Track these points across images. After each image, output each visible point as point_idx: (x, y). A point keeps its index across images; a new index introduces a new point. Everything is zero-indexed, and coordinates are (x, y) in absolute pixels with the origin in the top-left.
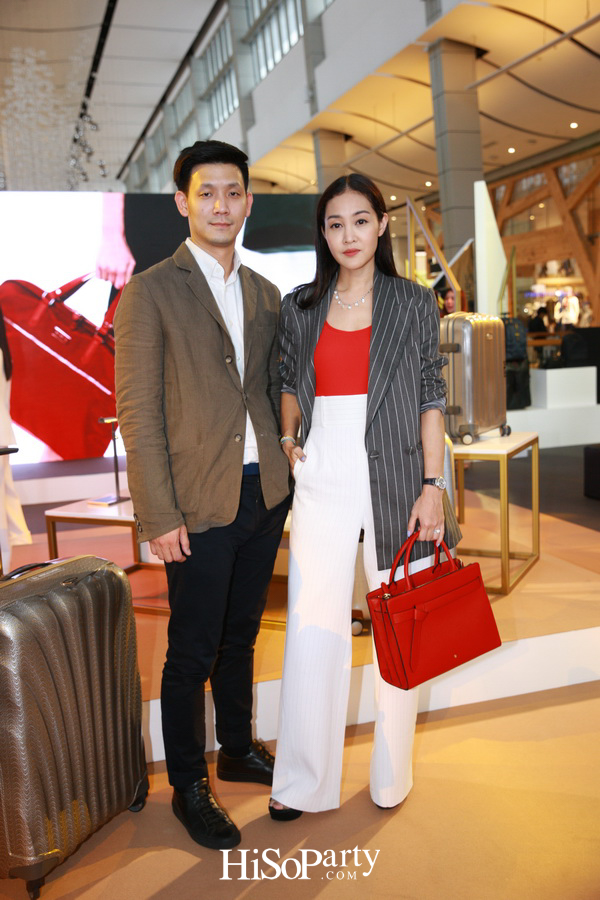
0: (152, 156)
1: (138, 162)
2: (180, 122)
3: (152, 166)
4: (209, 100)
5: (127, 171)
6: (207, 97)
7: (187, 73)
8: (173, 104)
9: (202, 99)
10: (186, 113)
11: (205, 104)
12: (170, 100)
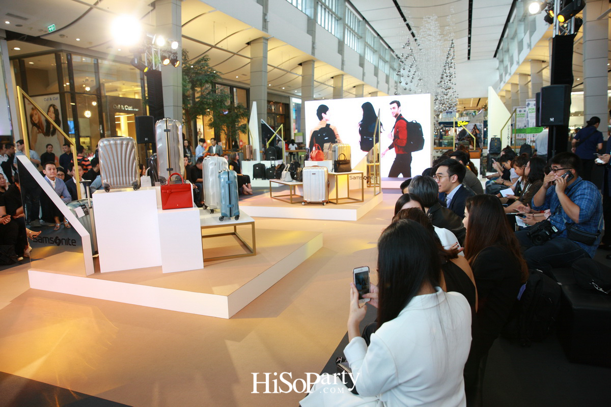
3: (505, 52)
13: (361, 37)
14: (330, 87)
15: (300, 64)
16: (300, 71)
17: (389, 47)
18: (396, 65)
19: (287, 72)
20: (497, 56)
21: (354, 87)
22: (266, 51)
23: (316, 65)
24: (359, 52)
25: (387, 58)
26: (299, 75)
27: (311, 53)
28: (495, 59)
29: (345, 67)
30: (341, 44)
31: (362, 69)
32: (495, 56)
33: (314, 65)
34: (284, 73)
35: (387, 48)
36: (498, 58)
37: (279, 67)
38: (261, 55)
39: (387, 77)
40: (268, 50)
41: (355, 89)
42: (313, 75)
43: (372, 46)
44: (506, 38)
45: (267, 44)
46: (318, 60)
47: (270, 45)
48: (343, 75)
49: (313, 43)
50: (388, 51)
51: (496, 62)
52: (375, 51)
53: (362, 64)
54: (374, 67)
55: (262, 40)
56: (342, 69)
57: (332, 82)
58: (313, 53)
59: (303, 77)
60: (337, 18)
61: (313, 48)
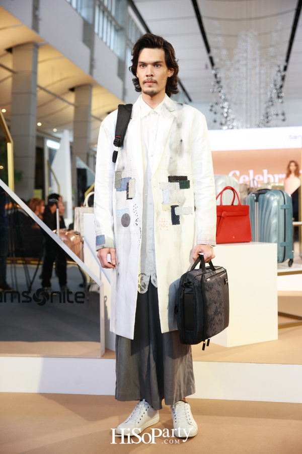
15: (72, 90)
16: (71, 97)
19: (57, 96)
22: (35, 63)
23: (95, 91)
26: (70, 104)
34: (51, 97)
37: (49, 88)
38: (29, 68)
40: (39, 61)
42: (89, 107)
45: (37, 53)
46: (98, 85)
47: (42, 55)
49: (92, 60)
55: (31, 47)
58: (91, 73)
59: (77, 107)
60: (117, 28)
61: (92, 66)
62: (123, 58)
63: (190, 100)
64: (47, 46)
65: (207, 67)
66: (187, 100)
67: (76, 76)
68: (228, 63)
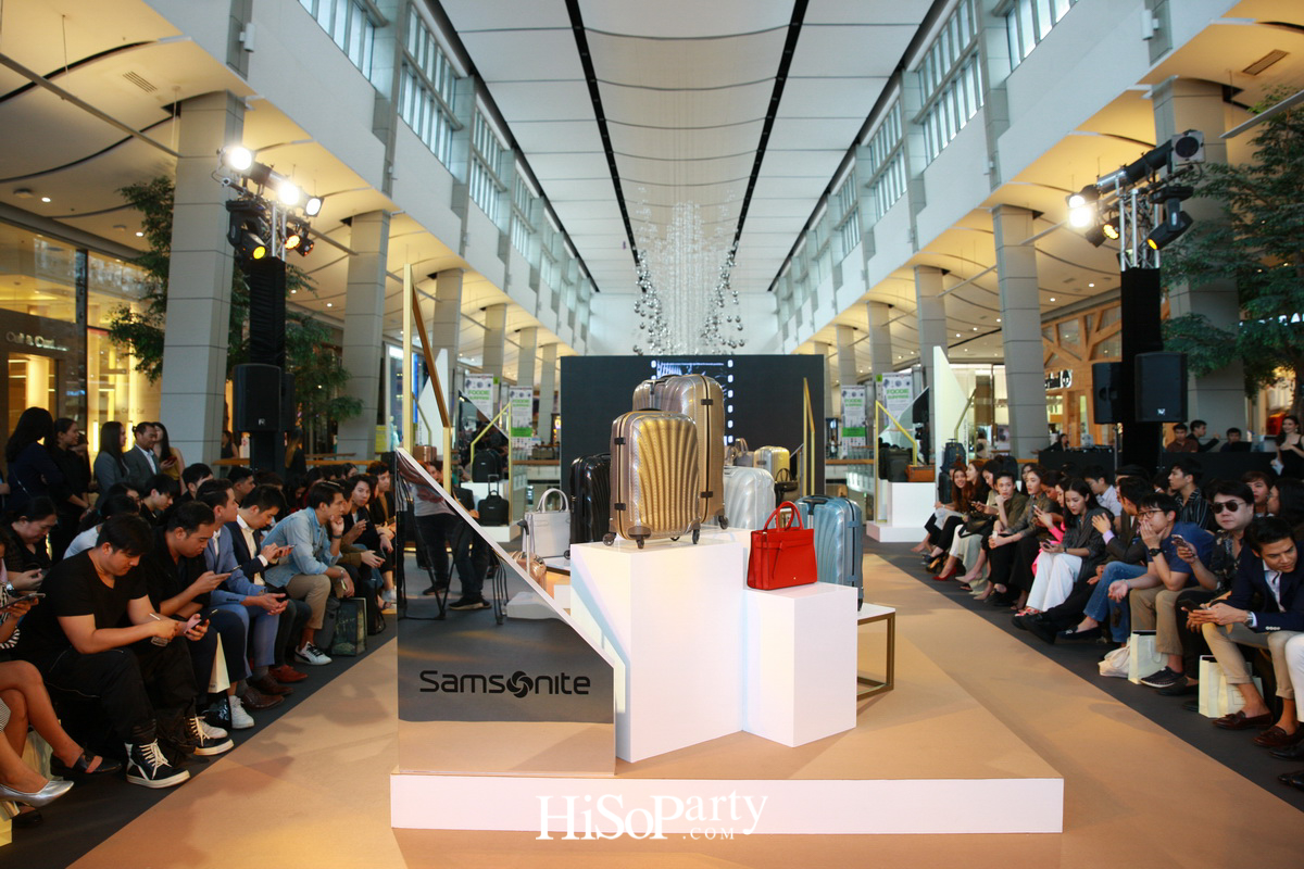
0: (797, 274)
1: (786, 276)
2: (820, 247)
3: (797, 282)
4: (842, 231)
5: (777, 285)
6: (842, 227)
7: (824, 208)
8: (815, 231)
9: (836, 229)
10: (825, 240)
11: (840, 234)
12: (812, 227)
13: (535, 231)
14: (477, 327)
15: (433, 276)
16: (432, 287)
17: (577, 255)
18: (583, 294)
20: (774, 289)
21: (517, 331)
22: (385, 239)
23: (466, 279)
24: (530, 260)
25: (572, 276)
27: (458, 251)
28: (771, 294)
29: (509, 287)
30: (504, 242)
31: (534, 294)
32: (770, 289)
33: (461, 278)
35: (572, 255)
36: (776, 293)
37: (396, 274)
38: (376, 248)
39: (572, 315)
40: (390, 235)
41: (518, 334)
42: (458, 300)
43: (549, 247)
44: (798, 257)
45: (388, 226)
46: (471, 270)
48: (505, 305)
49: (464, 234)
50: (574, 262)
51: (771, 301)
52: (553, 262)
53: (534, 285)
54: (550, 293)
55: (380, 217)
56: (505, 291)
57: (481, 317)
58: (462, 253)
59: (438, 302)
60: (499, 188)
61: (463, 243)
62: (507, 232)
63: (597, 290)
64: (402, 215)
65: (625, 247)
66: (592, 290)
67: (441, 256)
68: (659, 244)
